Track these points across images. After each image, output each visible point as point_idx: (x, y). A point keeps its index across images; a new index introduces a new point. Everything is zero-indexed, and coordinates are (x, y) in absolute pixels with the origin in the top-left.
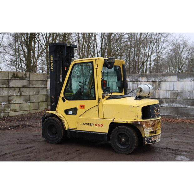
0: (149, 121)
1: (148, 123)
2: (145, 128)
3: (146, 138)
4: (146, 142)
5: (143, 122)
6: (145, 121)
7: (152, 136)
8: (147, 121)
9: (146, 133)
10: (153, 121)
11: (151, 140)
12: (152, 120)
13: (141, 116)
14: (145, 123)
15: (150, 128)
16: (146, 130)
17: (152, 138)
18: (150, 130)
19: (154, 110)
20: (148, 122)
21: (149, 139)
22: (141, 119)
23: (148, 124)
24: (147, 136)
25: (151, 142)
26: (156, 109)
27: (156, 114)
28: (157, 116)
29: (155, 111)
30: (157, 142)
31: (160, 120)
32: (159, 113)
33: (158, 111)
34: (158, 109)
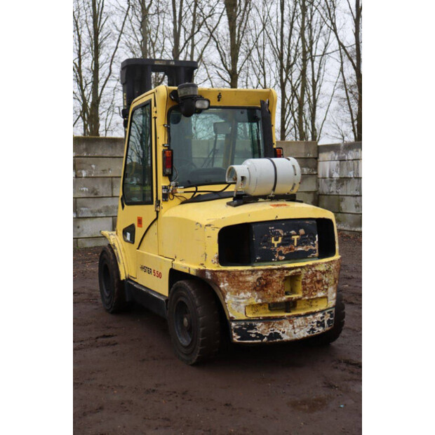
0: (243, 271)
1: (241, 279)
2: (229, 293)
3: (233, 324)
4: (234, 335)
5: (221, 274)
6: (229, 272)
7: (259, 320)
8: (238, 271)
9: (234, 307)
10: (260, 273)
11: (254, 331)
12: (256, 268)
13: (217, 255)
14: (228, 277)
15: (249, 294)
16: (233, 300)
17: (260, 324)
18: (248, 298)
19: (270, 237)
20: (241, 275)
21: (245, 326)
22: (216, 265)
23: (241, 282)
24: (236, 318)
25: (253, 336)
26: (279, 235)
27: (277, 250)
28: (283, 258)
29: (276, 240)
30: (286, 337)
31: (299, 270)
32: (300, 249)
33: (294, 241)
34: (293, 237)
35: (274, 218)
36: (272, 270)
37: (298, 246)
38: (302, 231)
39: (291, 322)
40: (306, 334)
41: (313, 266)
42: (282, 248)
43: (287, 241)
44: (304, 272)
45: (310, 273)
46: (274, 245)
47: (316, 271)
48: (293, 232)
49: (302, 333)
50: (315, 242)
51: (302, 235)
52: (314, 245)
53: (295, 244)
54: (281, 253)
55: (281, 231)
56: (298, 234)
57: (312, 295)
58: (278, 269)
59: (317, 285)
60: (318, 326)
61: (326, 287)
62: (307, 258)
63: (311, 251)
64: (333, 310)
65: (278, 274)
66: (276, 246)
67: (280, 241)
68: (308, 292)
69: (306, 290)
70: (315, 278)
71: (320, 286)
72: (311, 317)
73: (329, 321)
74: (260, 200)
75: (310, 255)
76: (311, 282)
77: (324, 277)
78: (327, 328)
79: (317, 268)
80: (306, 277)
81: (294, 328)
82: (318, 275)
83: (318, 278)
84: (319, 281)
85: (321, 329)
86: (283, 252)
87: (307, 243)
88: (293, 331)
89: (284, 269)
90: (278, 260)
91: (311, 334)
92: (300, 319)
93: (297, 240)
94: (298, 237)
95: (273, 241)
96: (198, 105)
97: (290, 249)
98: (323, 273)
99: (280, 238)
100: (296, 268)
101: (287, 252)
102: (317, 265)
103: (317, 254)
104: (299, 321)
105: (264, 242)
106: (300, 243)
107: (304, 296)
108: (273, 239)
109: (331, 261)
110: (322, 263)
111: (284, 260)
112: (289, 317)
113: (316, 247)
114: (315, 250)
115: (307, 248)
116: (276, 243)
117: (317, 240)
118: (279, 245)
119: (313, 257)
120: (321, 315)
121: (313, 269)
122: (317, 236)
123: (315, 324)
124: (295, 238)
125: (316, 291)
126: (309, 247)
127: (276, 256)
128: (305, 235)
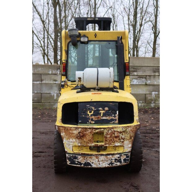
0: (72, 128)
1: (70, 132)
2: (65, 138)
3: (67, 155)
4: (67, 161)
5: (61, 128)
6: (65, 127)
7: (79, 154)
8: (69, 127)
9: (67, 146)
10: (80, 129)
11: (76, 160)
12: (78, 126)
13: (61, 118)
14: (64, 130)
15: (74, 140)
16: (67, 142)
17: (79, 157)
18: (74, 142)
19: (87, 111)
20: (70, 130)
21: (73, 157)
22: (60, 123)
24: (68, 152)
25: (76, 162)
26: (92, 109)
27: (90, 118)
28: (94, 122)
30: (94, 166)
31: (102, 130)
32: (104, 118)
33: (101, 113)
34: (100, 111)
35: (90, 101)
36: (86, 128)
37: (103, 116)
38: (106, 109)
39: (97, 158)
40: (107, 166)
41: (112, 128)
42: (93, 117)
43: (97, 113)
44: (106, 131)
45: (110, 132)
46: (89, 115)
47: (115, 131)
48: (100, 109)
49: (105, 165)
50: (116, 115)
51: (106, 111)
52: (115, 117)
53: (102, 115)
54: (92, 120)
55: (93, 108)
56: (104, 110)
57: (111, 144)
58: (90, 128)
59: (115, 139)
60: (115, 162)
61: (123, 140)
62: (109, 123)
63: (112, 120)
64: (129, 154)
65: (90, 131)
66: (90, 116)
67: (92, 113)
68: (108, 142)
69: (107, 141)
70: (113, 135)
71: (117, 139)
72: (111, 156)
73: (125, 160)
74: (92, 90)
75: (112, 122)
76: (111, 137)
77: (121, 135)
78: (123, 163)
79: (115, 130)
80: (107, 134)
81: (99, 161)
82: (116, 133)
83: (116, 135)
84: (116, 137)
85: (118, 164)
86: (94, 119)
87: (109, 115)
88: (98, 163)
89: (93, 128)
90: (91, 123)
91: (111, 165)
92: (103, 156)
93: (103, 113)
94: (104, 111)
95: (88, 113)
96: (82, 39)
97: (98, 118)
98: (120, 132)
99: (93, 112)
100: (101, 128)
101: (96, 119)
102: (116, 128)
103: (117, 122)
104: (102, 158)
105: (83, 113)
106: (104, 115)
107: (106, 144)
108: (88, 111)
109: (128, 126)
110: (120, 127)
111: (94, 123)
112: (96, 155)
113: (117, 118)
114: (116, 120)
115: (109, 118)
116: (90, 114)
117: (118, 114)
118: (91, 115)
119: (114, 123)
120: (118, 156)
121: (112, 130)
122: (117, 112)
123: (114, 160)
124: (102, 112)
125: (114, 142)
126: (111, 118)
127: (90, 121)
128: (109, 110)
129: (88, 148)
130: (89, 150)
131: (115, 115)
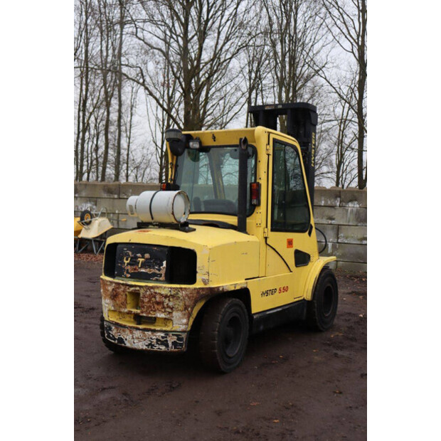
2: (103, 298)
3: (105, 323)
4: (105, 332)
9: (104, 309)
11: (111, 332)
12: (113, 280)
15: (109, 301)
16: (104, 304)
17: (113, 328)
18: (109, 304)
19: (123, 257)
21: (108, 326)
24: (105, 318)
25: (111, 336)
26: (129, 255)
27: (126, 269)
28: (129, 276)
29: (127, 260)
30: (128, 345)
31: (138, 288)
32: (143, 270)
33: (139, 263)
34: (139, 259)
35: (128, 241)
36: (120, 284)
37: (141, 267)
38: (147, 256)
39: (131, 333)
40: (145, 347)
41: (152, 288)
42: (129, 267)
43: (134, 262)
44: (142, 291)
45: (148, 293)
46: (124, 263)
47: (156, 293)
48: (139, 255)
49: (141, 345)
50: (161, 267)
51: (147, 259)
52: (159, 270)
55: (130, 253)
56: (143, 257)
57: (150, 313)
58: (123, 284)
59: (156, 306)
60: (157, 343)
61: (170, 310)
62: (149, 279)
63: (154, 275)
64: (184, 336)
65: (123, 288)
66: (126, 265)
67: (128, 262)
68: (145, 310)
69: (144, 307)
70: (153, 299)
71: (160, 307)
72: (150, 333)
73: (174, 343)
74: (150, 226)
75: (153, 277)
76: (149, 301)
77: (167, 301)
78: (171, 348)
79: (157, 291)
80: (144, 297)
81: (133, 338)
82: (158, 297)
83: (158, 299)
84: (158, 303)
85: (163, 348)
86: (129, 271)
87: (150, 267)
88: (132, 340)
89: (127, 285)
90: (126, 277)
91: (150, 348)
92: (138, 331)
93: (142, 263)
94: (143, 260)
95: (125, 261)
96: (192, 145)
97: (135, 269)
98: (166, 297)
99: (129, 259)
100: (135, 286)
101: (132, 271)
102: (158, 287)
103: (162, 278)
104: (137, 334)
106: (144, 265)
107: (142, 312)
108: (125, 258)
109: (181, 288)
110: (165, 287)
111: (130, 278)
112: (131, 327)
113: (163, 272)
114: (161, 275)
115: (150, 271)
116: (126, 262)
117: (165, 265)
118: (128, 264)
119: (157, 281)
120: (163, 335)
121: (152, 290)
122: (165, 263)
123: (155, 341)
124: (141, 260)
125: (155, 311)
126: (153, 271)
127: (125, 273)
128: (150, 259)
129: (132, 317)
130: (132, 320)
131: (159, 267)
